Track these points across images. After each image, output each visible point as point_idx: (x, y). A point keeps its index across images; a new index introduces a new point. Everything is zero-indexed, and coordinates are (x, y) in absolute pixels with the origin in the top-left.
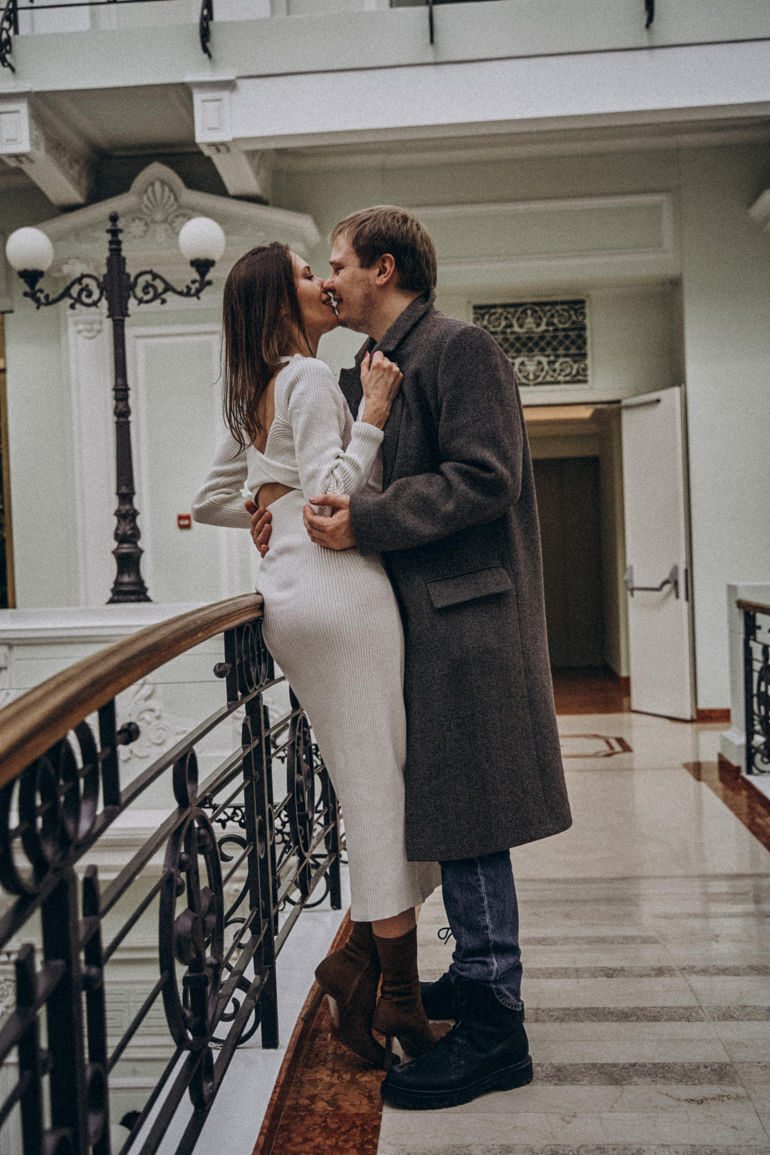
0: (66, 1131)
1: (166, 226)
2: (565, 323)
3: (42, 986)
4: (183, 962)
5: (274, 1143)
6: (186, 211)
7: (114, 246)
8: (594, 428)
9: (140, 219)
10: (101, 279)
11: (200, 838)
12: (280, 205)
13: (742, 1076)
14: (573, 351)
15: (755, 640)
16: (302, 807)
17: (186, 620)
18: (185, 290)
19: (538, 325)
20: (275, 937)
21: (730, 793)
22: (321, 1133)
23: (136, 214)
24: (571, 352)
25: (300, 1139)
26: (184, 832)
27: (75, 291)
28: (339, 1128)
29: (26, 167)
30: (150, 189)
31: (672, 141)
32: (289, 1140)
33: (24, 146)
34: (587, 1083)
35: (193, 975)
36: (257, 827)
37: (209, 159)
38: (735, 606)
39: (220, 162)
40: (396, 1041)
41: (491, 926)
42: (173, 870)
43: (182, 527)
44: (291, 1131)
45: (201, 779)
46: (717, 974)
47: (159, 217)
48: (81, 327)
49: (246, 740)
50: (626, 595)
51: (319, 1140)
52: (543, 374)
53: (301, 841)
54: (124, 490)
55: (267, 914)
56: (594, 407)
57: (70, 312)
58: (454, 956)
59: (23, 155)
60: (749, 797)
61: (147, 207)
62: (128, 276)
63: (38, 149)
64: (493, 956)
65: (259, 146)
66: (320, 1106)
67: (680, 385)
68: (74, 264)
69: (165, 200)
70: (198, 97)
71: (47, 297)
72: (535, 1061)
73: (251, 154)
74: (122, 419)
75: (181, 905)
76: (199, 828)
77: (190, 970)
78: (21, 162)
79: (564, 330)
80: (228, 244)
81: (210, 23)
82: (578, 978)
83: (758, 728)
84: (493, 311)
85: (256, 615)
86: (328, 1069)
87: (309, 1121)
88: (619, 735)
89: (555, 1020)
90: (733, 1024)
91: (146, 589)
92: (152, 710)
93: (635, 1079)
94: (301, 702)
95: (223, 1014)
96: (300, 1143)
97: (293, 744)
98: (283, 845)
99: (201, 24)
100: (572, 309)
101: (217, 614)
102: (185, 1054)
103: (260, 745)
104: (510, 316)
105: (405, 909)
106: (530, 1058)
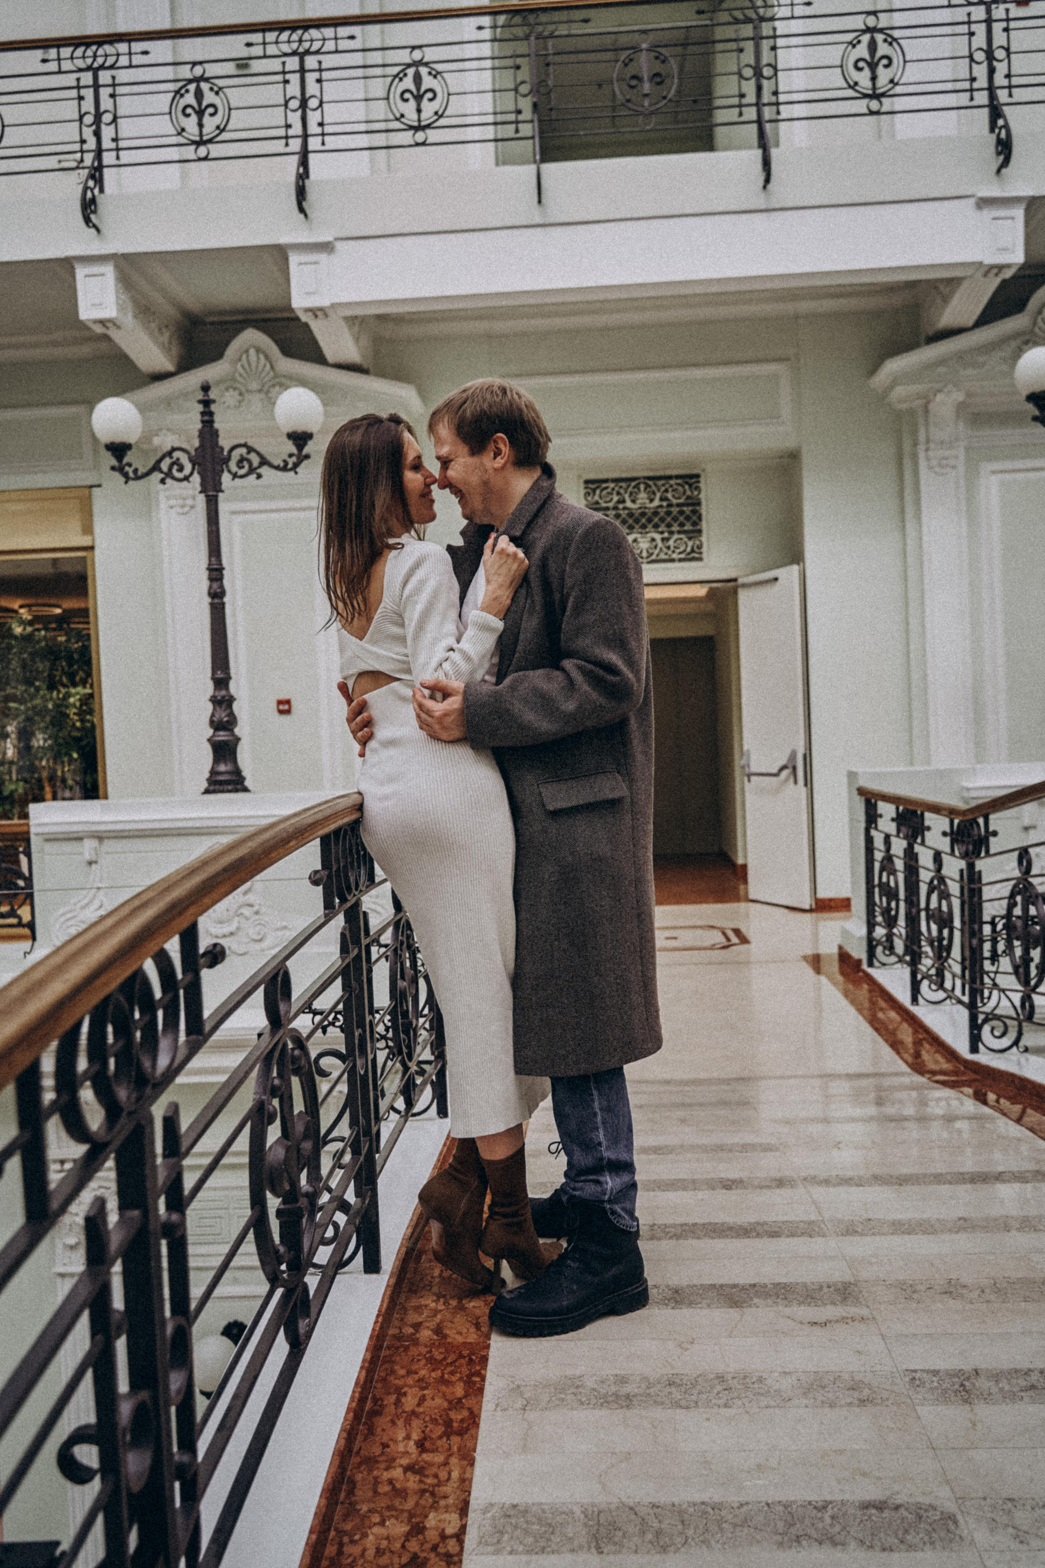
0: (144, 1395)
1: (262, 396)
2: (679, 498)
3: (115, 1241)
4: (276, 1194)
5: (376, 1377)
6: (283, 380)
7: (206, 418)
8: (710, 607)
9: (235, 389)
10: (193, 453)
11: (294, 1060)
12: (382, 374)
13: (866, 1295)
14: (688, 527)
15: (876, 828)
16: (405, 1014)
17: (277, 829)
18: (282, 464)
19: (651, 501)
20: (377, 1156)
21: (851, 987)
22: (425, 1365)
23: (230, 383)
24: (686, 528)
25: (402, 1372)
26: (276, 1054)
27: (164, 466)
28: (445, 1359)
29: (113, 333)
30: (244, 357)
31: (790, 308)
32: (393, 1372)
33: (110, 311)
34: (705, 1305)
35: (287, 1206)
36: (357, 1042)
37: (306, 325)
38: (856, 792)
39: (318, 328)
40: (504, 1263)
41: (604, 1143)
42: (264, 1097)
43: (281, 712)
44: (393, 1362)
45: (295, 996)
46: (840, 1184)
47: (254, 385)
48: (173, 502)
49: (344, 950)
50: (743, 783)
51: (423, 1372)
52: (656, 552)
53: (405, 1050)
54: (220, 674)
55: (367, 1132)
56: (709, 585)
57: (161, 486)
58: (566, 1174)
59: (110, 320)
60: (870, 991)
61: (241, 375)
62: (222, 449)
63: (125, 314)
64: (607, 1173)
65: (359, 312)
66: (426, 1334)
67: (798, 564)
68: (165, 435)
69: (260, 368)
70: (294, 259)
71: (136, 471)
72: (650, 1283)
73: (351, 320)
74: (216, 601)
75: (274, 1133)
76: (293, 1049)
77: (284, 1202)
78: (107, 328)
79: (678, 505)
80: (326, 414)
81: (306, 181)
82: (695, 1189)
83: (879, 919)
84: (604, 485)
85: (354, 817)
86: (434, 1294)
87: (413, 1351)
88: (734, 927)
89: (671, 1238)
90: (856, 1239)
91: (244, 779)
92: (251, 905)
93: (756, 1300)
94: (404, 904)
95: (323, 1237)
96: (403, 1377)
97: (396, 948)
98: (387, 1050)
99: (297, 183)
100: (687, 483)
101: (310, 820)
102: (279, 1292)
103: (359, 956)
104: (622, 491)
105: (512, 1125)
106: (646, 1281)
